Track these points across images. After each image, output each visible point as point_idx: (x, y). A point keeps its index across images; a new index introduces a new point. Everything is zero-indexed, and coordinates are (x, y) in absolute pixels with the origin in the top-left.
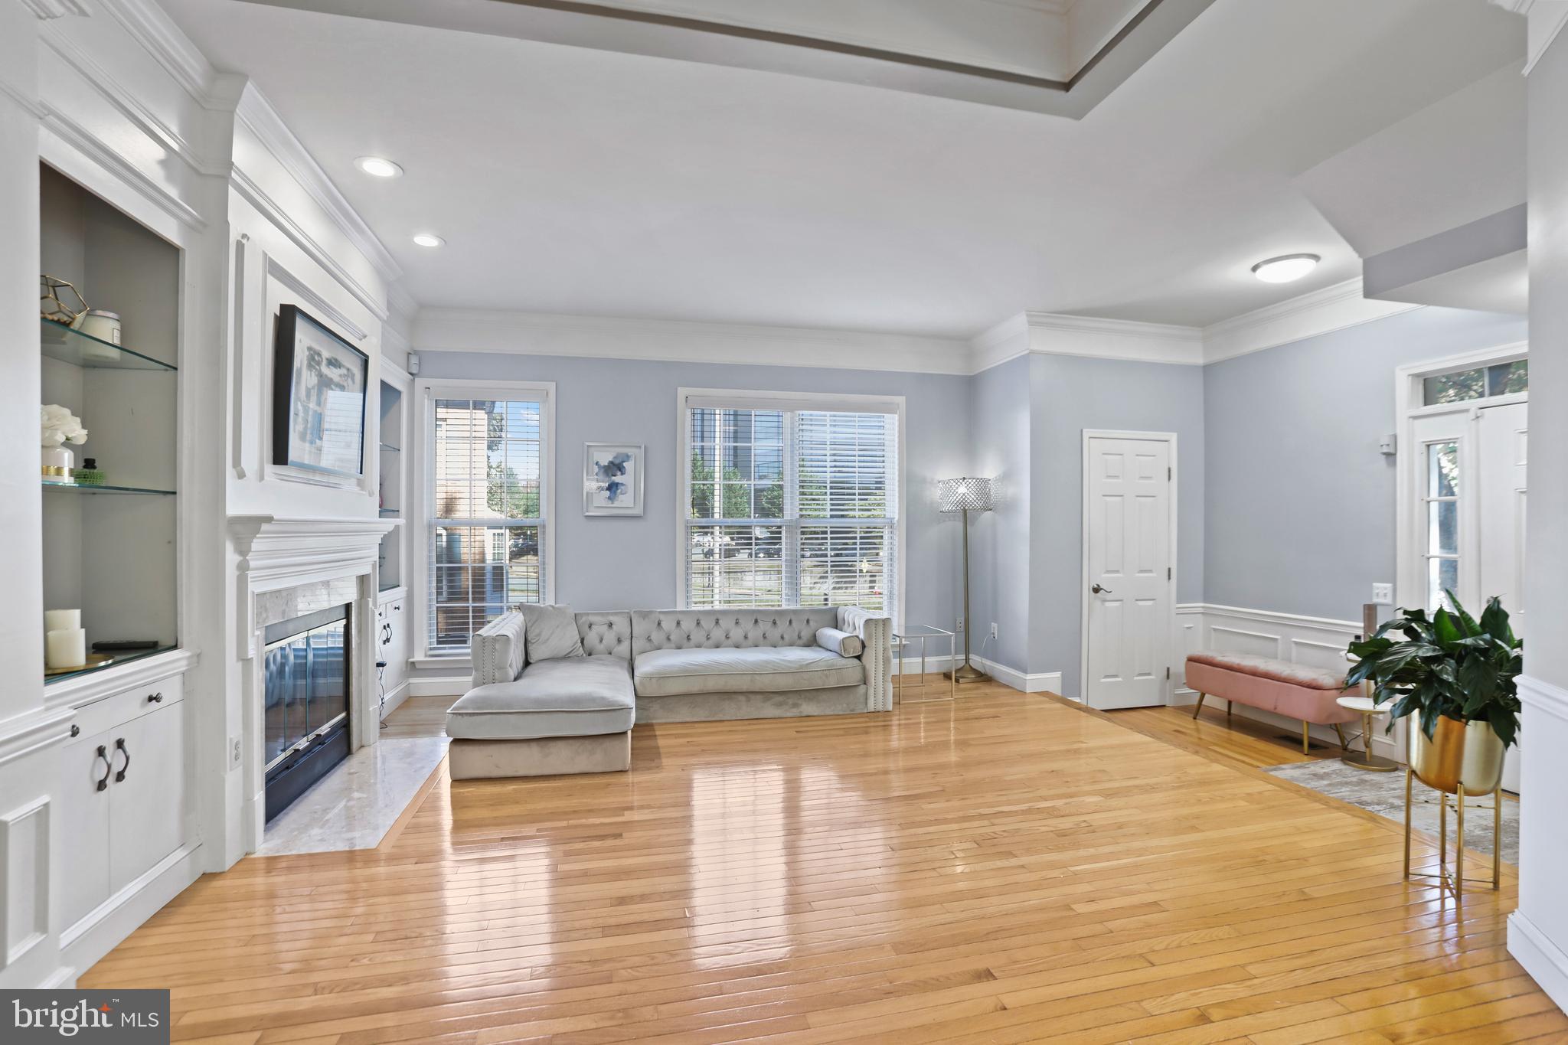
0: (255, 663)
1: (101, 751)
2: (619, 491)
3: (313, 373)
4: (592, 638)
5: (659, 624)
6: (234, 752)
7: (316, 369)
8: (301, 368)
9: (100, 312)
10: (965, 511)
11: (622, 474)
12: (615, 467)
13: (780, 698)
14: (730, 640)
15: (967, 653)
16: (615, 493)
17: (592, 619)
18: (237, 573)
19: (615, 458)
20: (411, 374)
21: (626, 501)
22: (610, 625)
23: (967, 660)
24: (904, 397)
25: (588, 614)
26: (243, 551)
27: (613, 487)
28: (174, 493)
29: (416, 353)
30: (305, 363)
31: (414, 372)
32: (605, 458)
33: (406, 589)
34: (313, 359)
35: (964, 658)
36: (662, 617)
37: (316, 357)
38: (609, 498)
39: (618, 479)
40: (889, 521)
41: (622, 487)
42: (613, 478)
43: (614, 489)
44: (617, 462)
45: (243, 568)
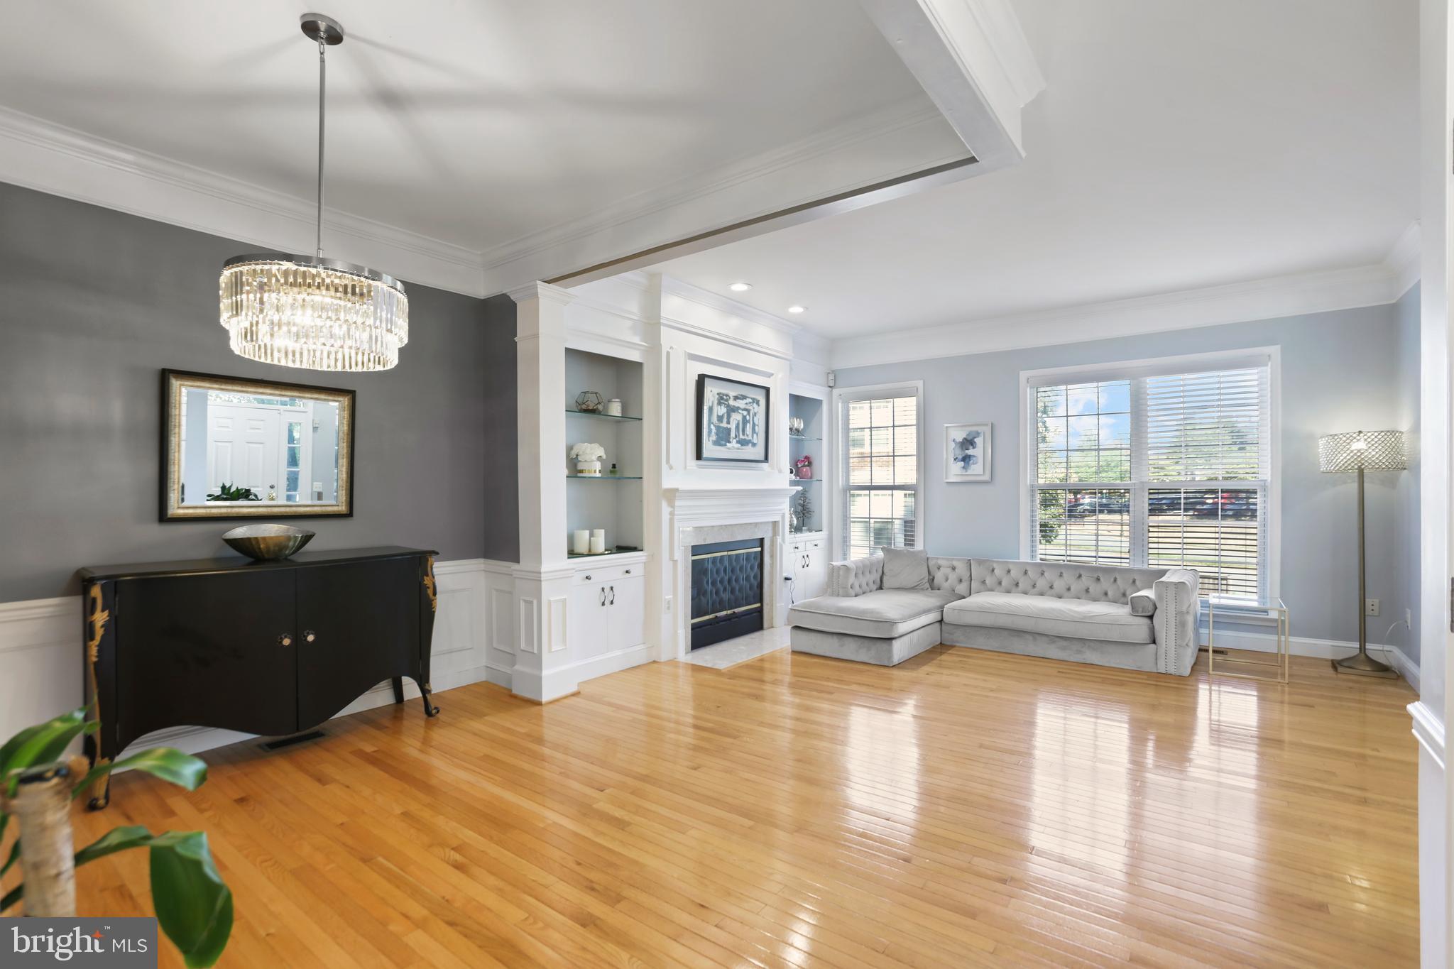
0: (679, 562)
1: (603, 589)
2: (971, 462)
3: (722, 407)
4: (939, 577)
5: (993, 570)
6: (667, 606)
7: (725, 404)
8: (712, 406)
9: (613, 400)
10: (1361, 472)
11: (974, 448)
12: (968, 443)
13: (1064, 643)
14: (1053, 590)
15: (1363, 640)
16: (968, 463)
17: (940, 562)
18: (668, 517)
19: (968, 435)
20: (830, 387)
21: (977, 469)
22: (954, 569)
23: (1362, 649)
24: (1278, 347)
25: (938, 558)
26: (671, 504)
27: (966, 459)
28: (641, 478)
29: (833, 372)
30: (716, 402)
31: (831, 385)
32: (960, 435)
33: (827, 533)
34: (722, 398)
35: (1358, 646)
36: (995, 565)
37: (725, 397)
38: (964, 468)
39: (970, 452)
40: (1262, 483)
41: (974, 459)
42: (967, 451)
43: (967, 460)
44: (969, 438)
45: (672, 514)
